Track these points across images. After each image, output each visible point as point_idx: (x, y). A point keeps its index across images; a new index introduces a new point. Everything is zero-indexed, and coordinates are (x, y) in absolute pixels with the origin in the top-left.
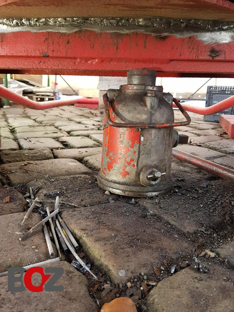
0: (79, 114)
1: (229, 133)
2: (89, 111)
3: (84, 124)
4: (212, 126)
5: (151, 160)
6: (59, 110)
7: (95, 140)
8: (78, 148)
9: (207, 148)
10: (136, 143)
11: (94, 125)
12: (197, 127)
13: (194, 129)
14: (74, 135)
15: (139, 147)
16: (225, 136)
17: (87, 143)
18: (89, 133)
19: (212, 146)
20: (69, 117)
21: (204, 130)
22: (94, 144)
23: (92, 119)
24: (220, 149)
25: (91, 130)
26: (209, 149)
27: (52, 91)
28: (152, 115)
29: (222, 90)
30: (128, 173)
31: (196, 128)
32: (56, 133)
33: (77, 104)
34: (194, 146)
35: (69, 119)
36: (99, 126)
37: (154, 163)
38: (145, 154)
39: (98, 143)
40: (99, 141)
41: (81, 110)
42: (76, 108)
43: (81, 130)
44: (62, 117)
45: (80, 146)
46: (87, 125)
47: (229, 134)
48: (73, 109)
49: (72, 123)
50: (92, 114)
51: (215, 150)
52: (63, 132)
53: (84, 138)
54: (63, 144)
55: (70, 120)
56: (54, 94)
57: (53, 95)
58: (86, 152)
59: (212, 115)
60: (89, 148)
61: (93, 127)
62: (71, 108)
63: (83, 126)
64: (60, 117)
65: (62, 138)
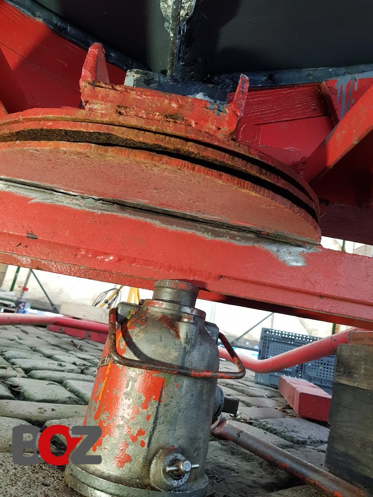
0: (52, 343)
1: (295, 407)
2: (70, 340)
3: (57, 360)
4: (267, 393)
5: (175, 435)
6: (18, 331)
7: (72, 391)
8: (38, 401)
9: (262, 428)
10: (154, 399)
11: (74, 364)
12: (244, 390)
13: (240, 394)
14: (37, 377)
15: (158, 408)
16: (289, 411)
17: (56, 395)
18: (64, 376)
19: (270, 426)
20: (33, 346)
21: (256, 396)
22: (70, 398)
23: (73, 354)
24: (283, 433)
25: (69, 372)
26: (265, 432)
27: (15, 299)
28: (186, 353)
29: (283, 337)
30: (128, 459)
31: (244, 393)
32: (5, 368)
33: (52, 326)
34: (242, 422)
35: (32, 349)
36: (83, 367)
37: (180, 442)
38: (167, 422)
39: (76, 397)
40: (80, 393)
41: (56, 336)
42: (48, 333)
43: (50, 370)
44: (20, 344)
45: (42, 398)
46: (62, 361)
47: (294, 409)
48: (42, 333)
49: (37, 356)
50: (75, 345)
51: (275, 434)
52: (17, 369)
53: (54, 384)
54: (12, 390)
55: (34, 350)
56: (16, 304)
57: (14, 305)
58: (53, 410)
59: (268, 375)
60: (59, 405)
61: (74, 367)
62: (40, 331)
63: (56, 363)
64: (18, 342)
65: (13, 378)
